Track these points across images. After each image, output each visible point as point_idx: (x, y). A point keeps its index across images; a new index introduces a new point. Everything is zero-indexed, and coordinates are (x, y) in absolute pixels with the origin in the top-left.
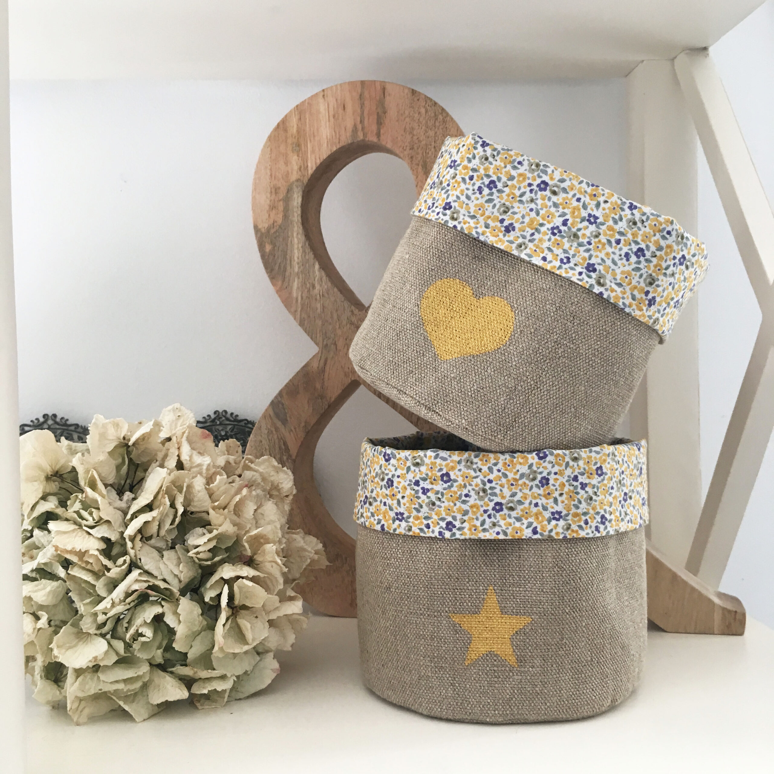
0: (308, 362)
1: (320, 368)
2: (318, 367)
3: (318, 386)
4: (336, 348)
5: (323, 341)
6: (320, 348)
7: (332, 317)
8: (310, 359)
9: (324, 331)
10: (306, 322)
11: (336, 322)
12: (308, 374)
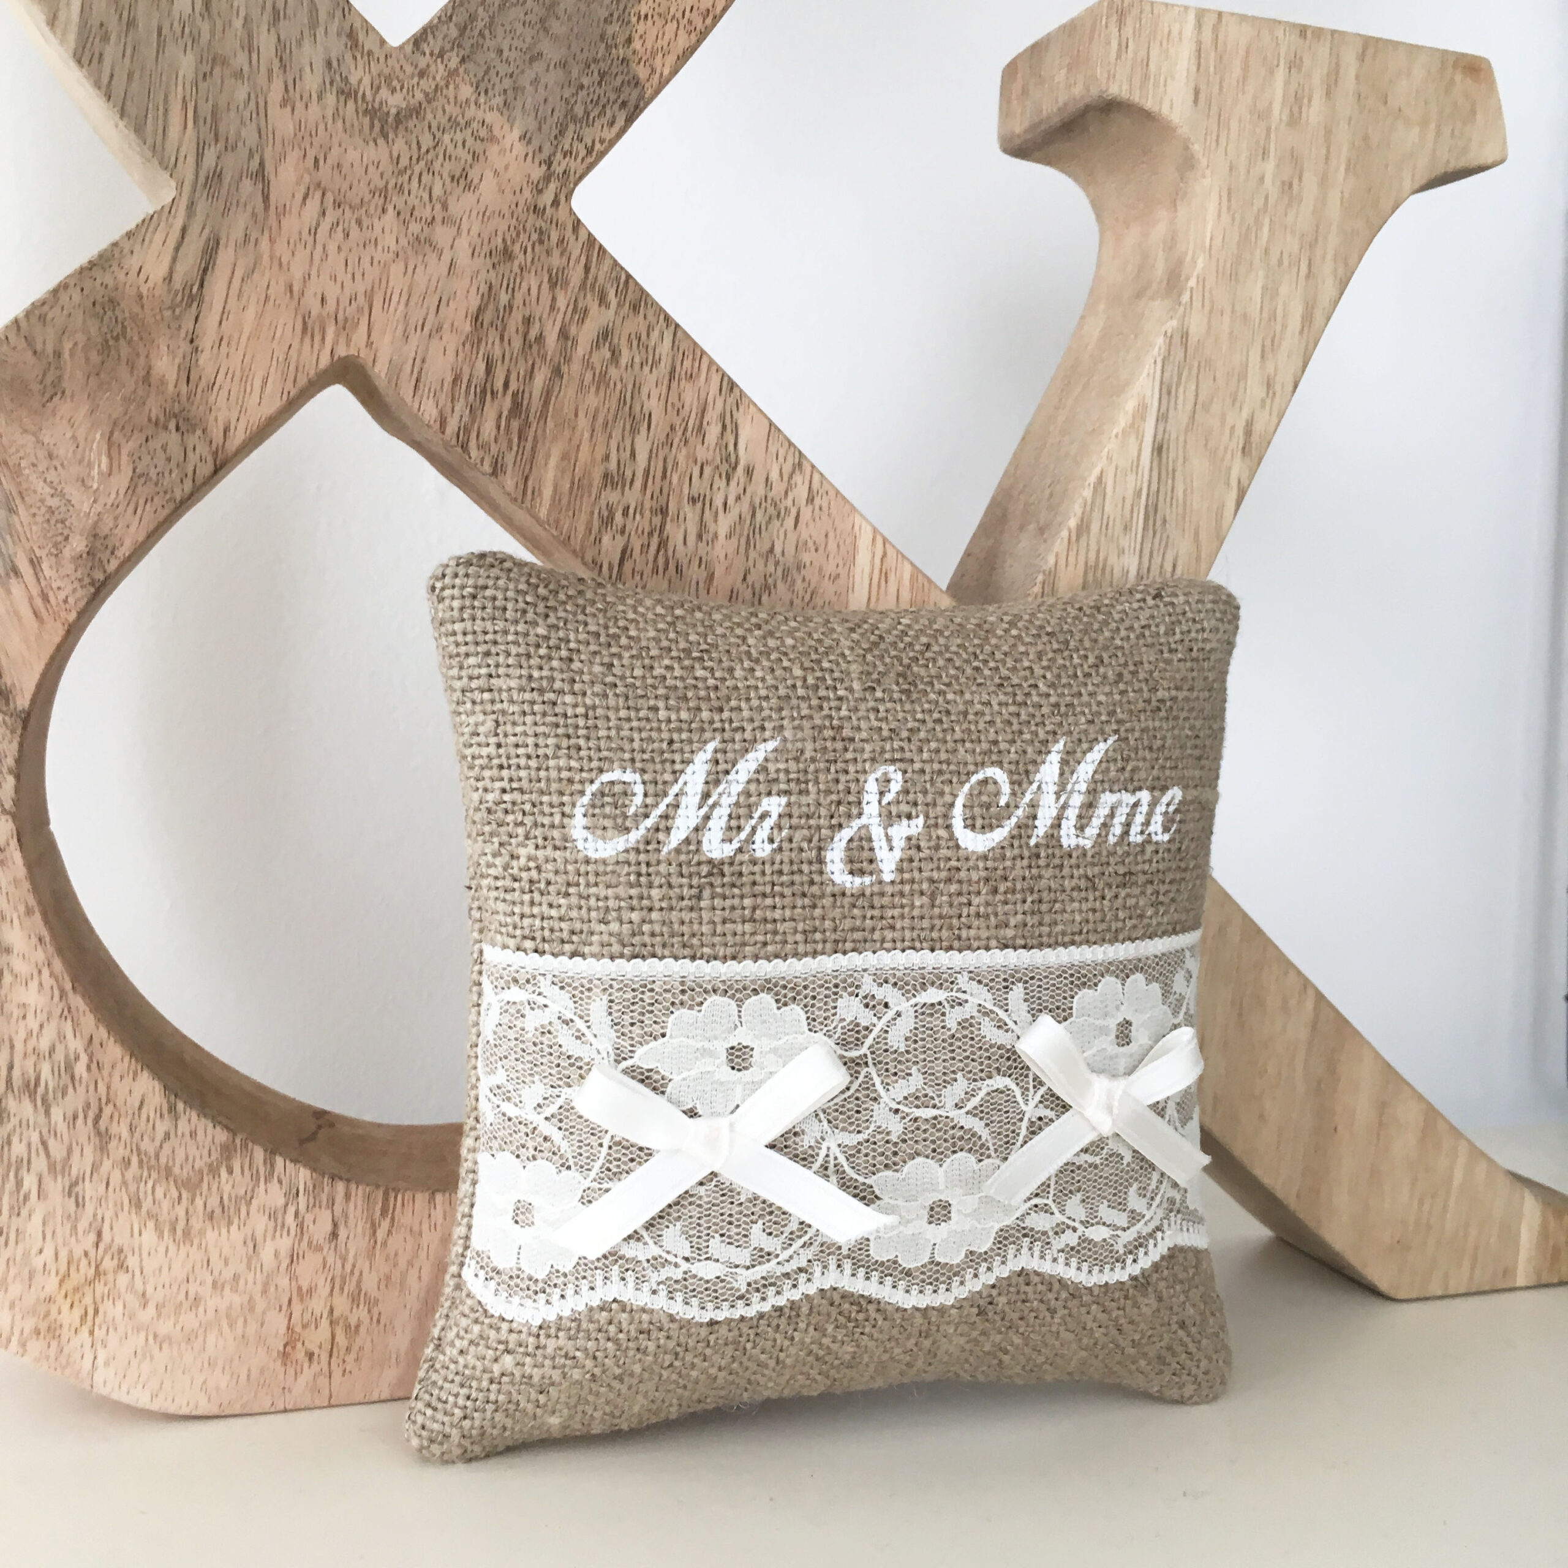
0: (115, 245)
1: (178, 283)
2: (169, 278)
3: (166, 366)
4: (266, 198)
5: (199, 156)
6: (180, 186)
7: (250, 47)
8: (129, 235)
9: (205, 109)
10: (111, 51)
11: (270, 72)
12: (113, 302)
